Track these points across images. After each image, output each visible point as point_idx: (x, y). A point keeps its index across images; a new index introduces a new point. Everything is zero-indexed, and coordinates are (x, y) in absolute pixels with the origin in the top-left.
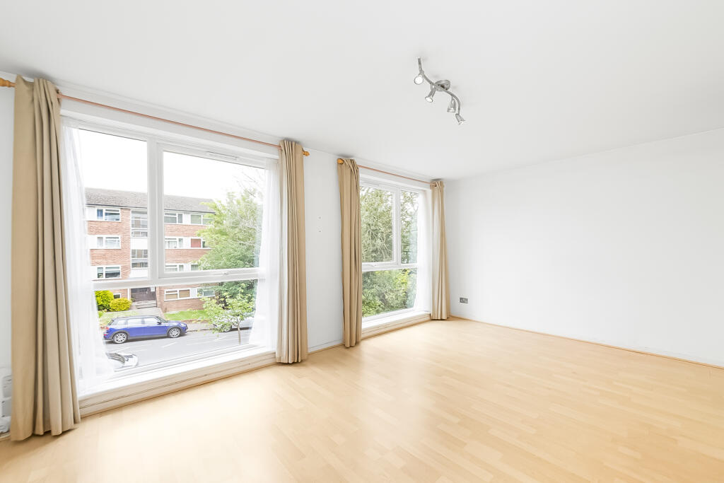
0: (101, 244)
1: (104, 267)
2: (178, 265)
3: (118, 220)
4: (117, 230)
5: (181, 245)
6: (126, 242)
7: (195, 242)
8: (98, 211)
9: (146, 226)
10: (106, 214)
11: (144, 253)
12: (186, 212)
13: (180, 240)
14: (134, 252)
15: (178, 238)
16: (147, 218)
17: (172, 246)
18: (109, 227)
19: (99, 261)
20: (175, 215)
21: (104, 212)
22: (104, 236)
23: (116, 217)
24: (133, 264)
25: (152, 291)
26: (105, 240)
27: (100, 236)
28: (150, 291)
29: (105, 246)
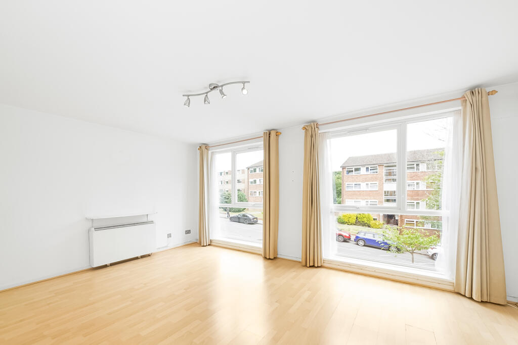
0: (368, 188)
1: (369, 201)
2: (415, 202)
3: (377, 172)
4: (376, 179)
5: (418, 187)
6: (381, 185)
8: (367, 168)
9: (395, 175)
10: (371, 170)
11: (393, 193)
12: (423, 162)
13: (417, 183)
14: (385, 192)
15: (415, 182)
16: (395, 170)
17: (411, 188)
18: (372, 178)
19: (366, 197)
20: (414, 165)
21: (370, 168)
22: (369, 183)
23: (376, 171)
24: (385, 200)
25: (396, 219)
26: (370, 185)
27: (367, 183)
28: (395, 218)
29: (370, 189)
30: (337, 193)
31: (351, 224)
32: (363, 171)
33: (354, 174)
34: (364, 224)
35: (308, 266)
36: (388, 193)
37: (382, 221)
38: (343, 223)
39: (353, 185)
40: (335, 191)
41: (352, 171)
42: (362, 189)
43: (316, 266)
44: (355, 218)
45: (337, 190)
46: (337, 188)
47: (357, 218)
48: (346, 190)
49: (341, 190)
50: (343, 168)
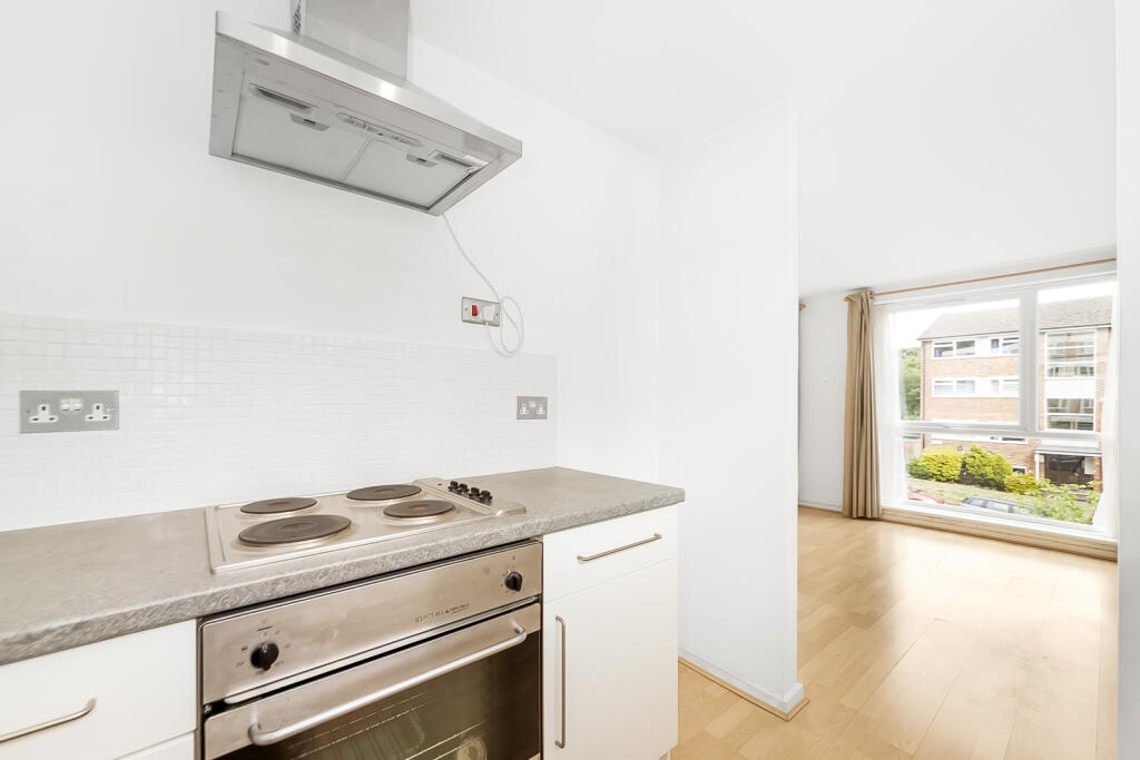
0: (997, 390)
8: (993, 341)
10: (1005, 344)
11: (1082, 405)
14: (1053, 402)
18: (1008, 364)
21: (1001, 342)
22: (1001, 378)
25: (1086, 472)
26: (1001, 383)
27: (995, 378)
28: (1083, 470)
29: (1002, 394)
30: (908, 402)
31: (948, 480)
32: (982, 348)
33: (955, 357)
34: (985, 483)
35: (855, 515)
36: (1064, 405)
37: (1039, 477)
38: (926, 476)
39: (955, 384)
40: (905, 399)
41: (951, 349)
42: (978, 394)
43: (869, 516)
44: (960, 465)
45: (908, 396)
46: (908, 391)
47: (964, 465)
48: (932, 396)
49: (919, 394)
50: (925, 342)
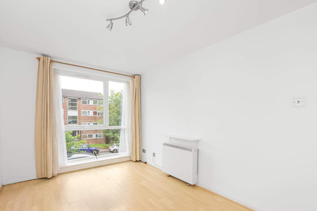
2: (88, 123)
5: (89, 114)
6: (66, 112)
7: (95, 113)
12: (91, 99)
13: (89, 112)
14: (69, 117)
15: (87, 111)
17: (85, 115)
20: (86, 100)
24: (69, 122)
